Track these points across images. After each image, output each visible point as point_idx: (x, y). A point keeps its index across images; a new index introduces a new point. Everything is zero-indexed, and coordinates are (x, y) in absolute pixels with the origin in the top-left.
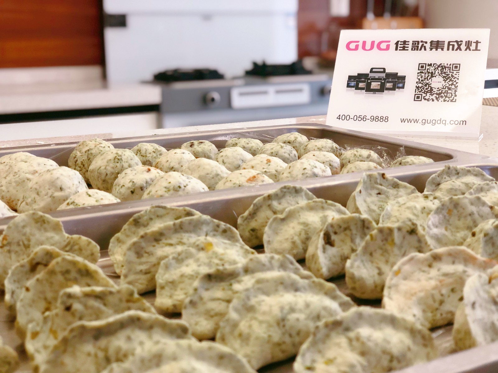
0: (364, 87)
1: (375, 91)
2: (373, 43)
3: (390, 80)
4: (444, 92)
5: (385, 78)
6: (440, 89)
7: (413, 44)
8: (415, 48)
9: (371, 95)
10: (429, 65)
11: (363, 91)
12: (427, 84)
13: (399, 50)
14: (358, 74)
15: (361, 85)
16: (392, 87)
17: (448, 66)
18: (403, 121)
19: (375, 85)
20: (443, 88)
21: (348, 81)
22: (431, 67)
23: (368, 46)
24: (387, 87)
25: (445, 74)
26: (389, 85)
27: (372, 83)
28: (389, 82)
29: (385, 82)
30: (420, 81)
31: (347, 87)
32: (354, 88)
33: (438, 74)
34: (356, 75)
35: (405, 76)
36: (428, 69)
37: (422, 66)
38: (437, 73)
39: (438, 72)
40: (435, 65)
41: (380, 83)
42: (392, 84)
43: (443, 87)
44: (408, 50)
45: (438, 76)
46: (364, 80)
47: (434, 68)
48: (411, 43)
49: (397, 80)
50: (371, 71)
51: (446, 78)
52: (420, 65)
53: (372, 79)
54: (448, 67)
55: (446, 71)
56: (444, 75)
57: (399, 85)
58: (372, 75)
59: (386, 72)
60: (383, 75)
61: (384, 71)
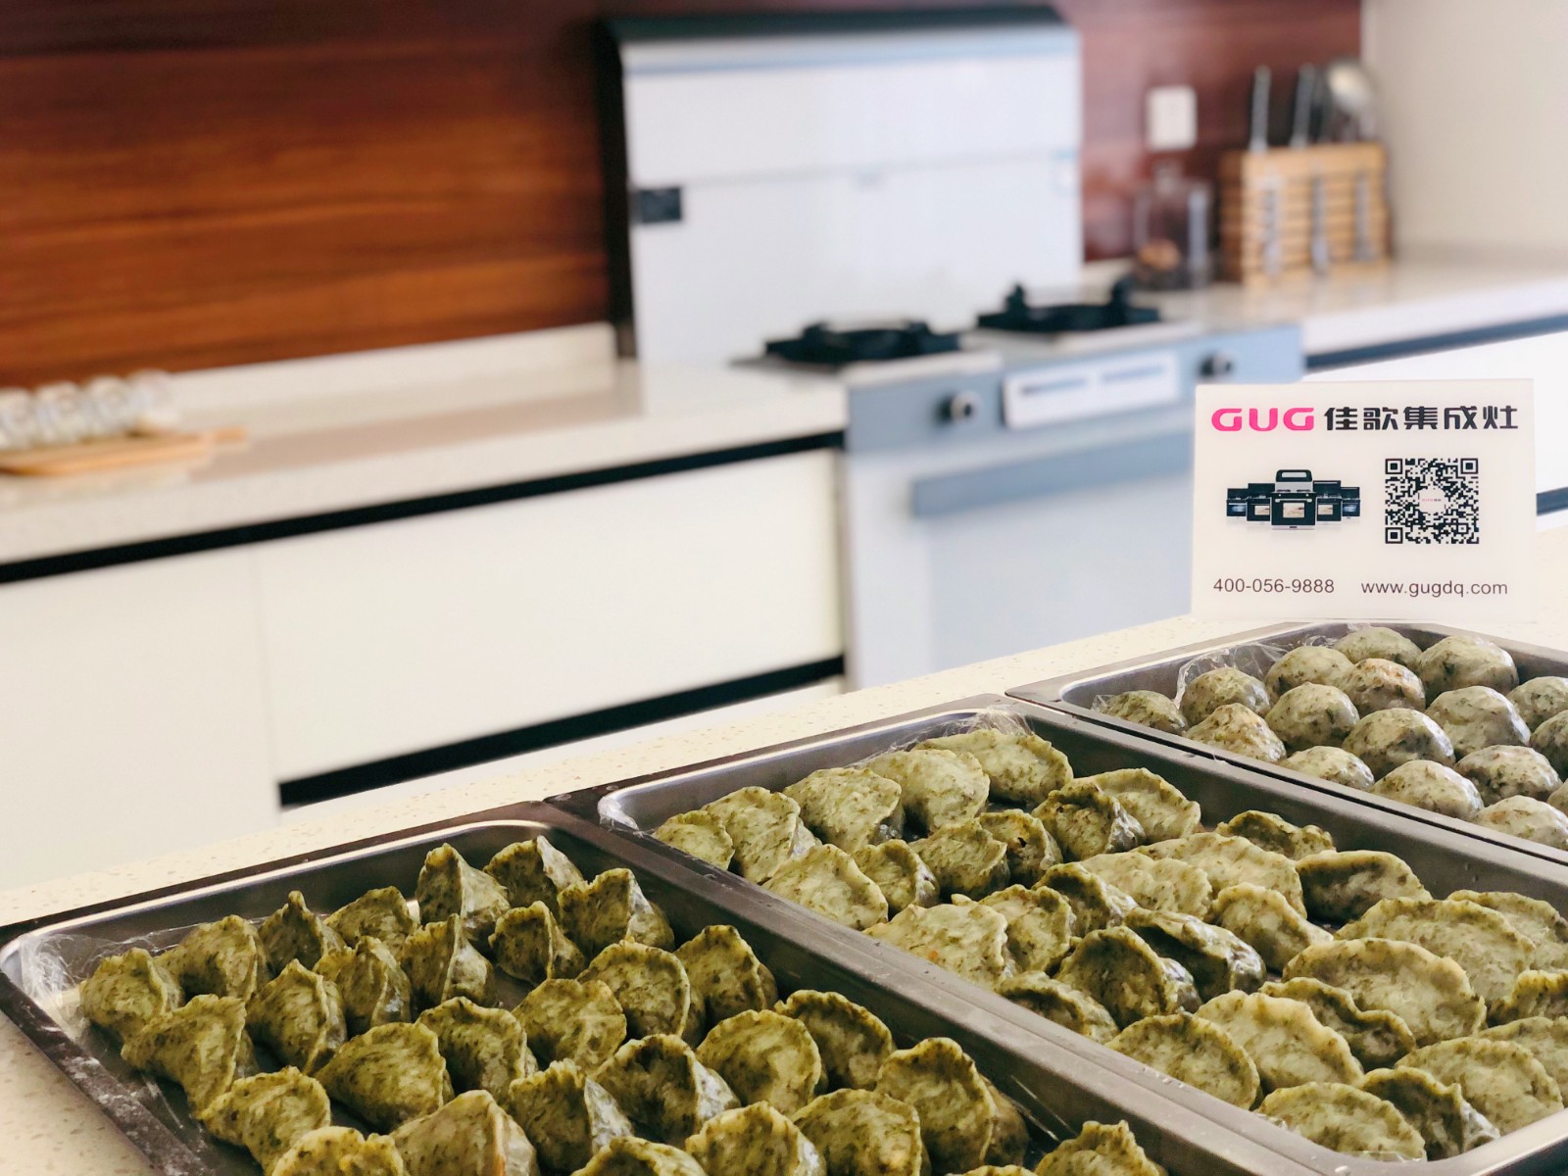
0: (1267, 513)
1: (1293, 522)
2: (1273, 413)
3: (1326, 497)
4: (1449, 521)
5: (1312, 492)
6: (1440, 514)
7: (1365, 414)
8: (1372, 425)
9: (1284, 531)
10: (1408, 463)
11: (1266, 522)
12: (1410, 504)
13: (1337, 429)
14: (1249, 485)
15: (1260, 510)
16: (1331, 512)
17: (1452, 464)
18: (1367, 588)
19: (1292, 509)
20: (1447, 514)
21: (1228, 502)
22: (1413, 466)
23: (1263, 420)
24: (1320, 513)
25: (1448, 482)
26: (1324, 509)
27: (1285, 505)
28: (1321, 502)
29: (1314, 501)
30: (1394, 498)
31: (1228, 515)
32: (1245, 518)
33: (1432, 483)
34: (1246, 487)
35: (1358, 488)
36: (1407, 471)
37: (1392, 465)
38: (1428, 481)
39: (1432, 479)
40: (1422, 462)
41: (1302, 505)
42: (1331, 506)
43: (1447, 511)
44: (1356, 428)
45: (1432, 487)
46: (1263, 497)
47: (1419, 469)
48: (1360, 413)
49: (1340, 497)
50: (1279, 477)
51: (1450, 490)
52: (1389, 463)
53: (1284, 496)
54: (1452, 467)
55: (1449, 475)
56: (1444, 483)
57: (1346, 508)
58: (1280, 486)
59: (1314, 479)
60: (1308, 486)
61: (1309, 478)
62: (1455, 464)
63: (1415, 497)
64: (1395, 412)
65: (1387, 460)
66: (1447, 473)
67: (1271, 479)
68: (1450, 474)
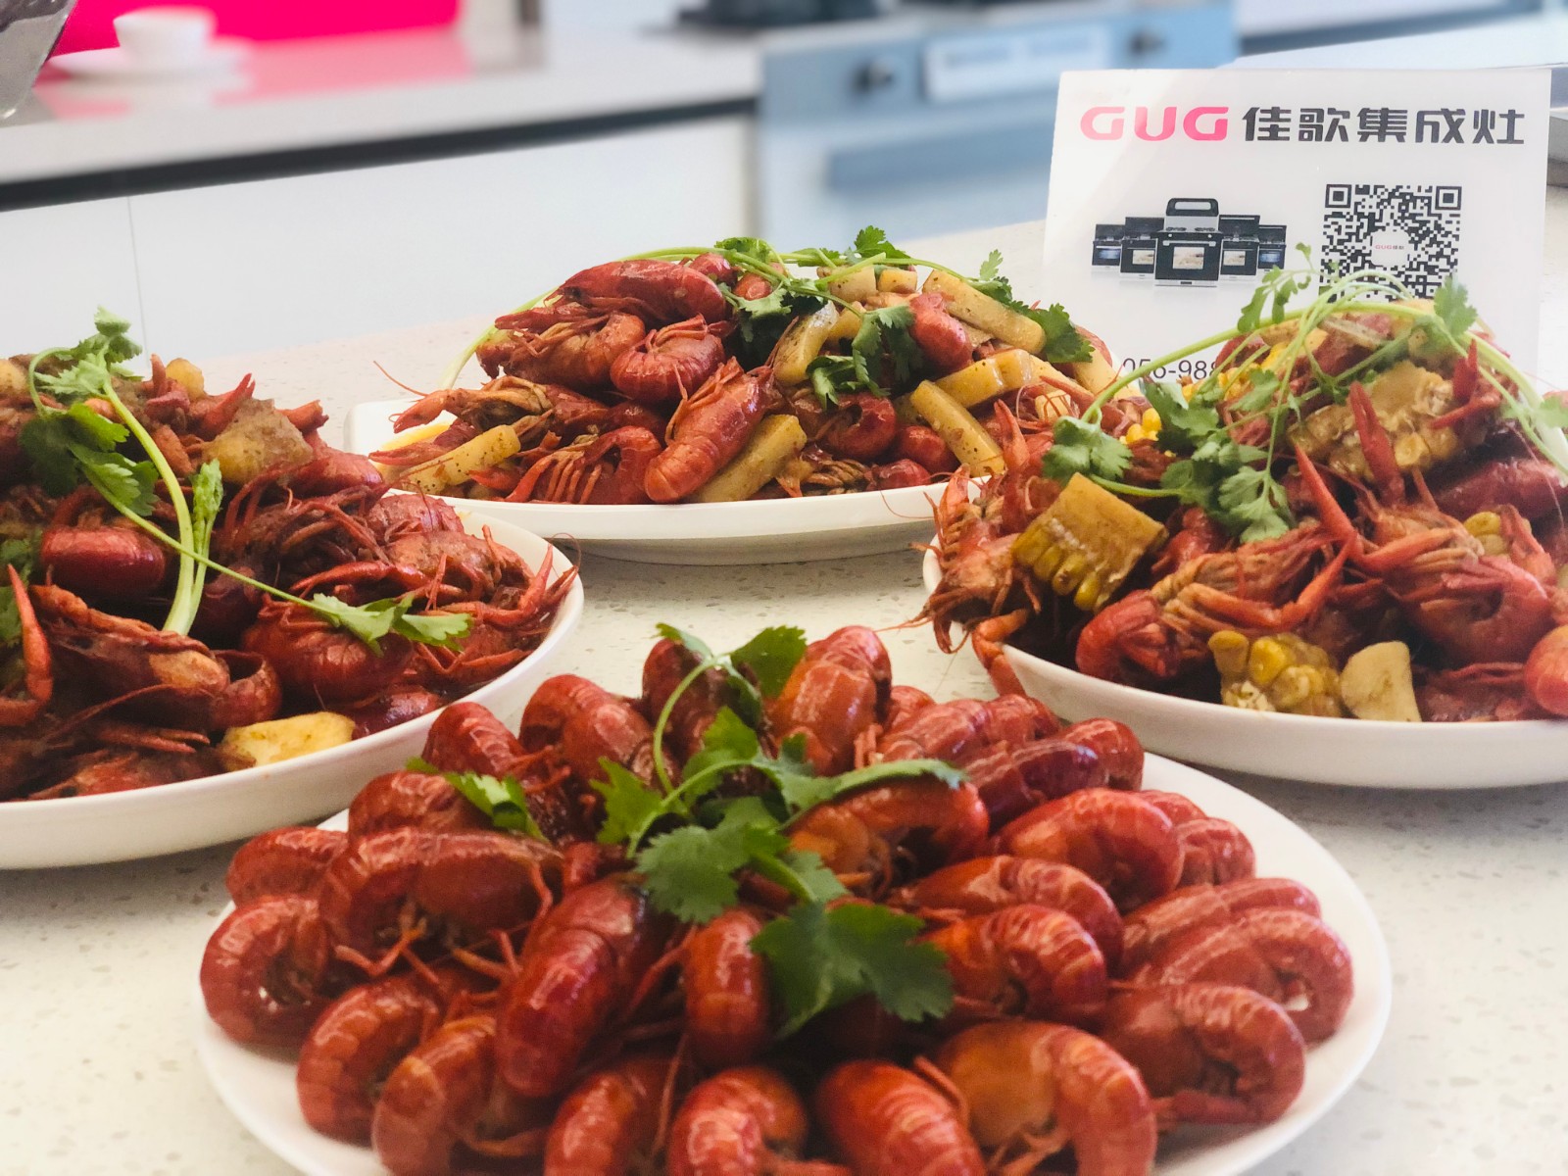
0: (1150, 261)
1: (1187, 275)
2: (1170, 113)
3: (1236, 240)
4: (1413, 280)
5: (1217, 231)
6: (1400, 269)
7: (1302, 118)
8: (1311, 133)
9: (1174, 288)
10: (1359, 191)
11: (1147, 275)
12: (1359, 252)
13: (1260, 138)
14: (1127, 219)
15: (1141, 256)
16: (1242, 263)
17: (1423, 193)
19: (1186, 257)
20: (1411, 269)
21: (1095, 244)
22: (1367, 197)
23: (1155, 127)
24: (1225, 263)
25: (1415, 221)
26: (1233, 257)
27: (1177, 250)
28: (1230, 246)
29: (1218, 246)
30: (1335, 243)
31: (1094, 263)
32: (1119, 268)
33: (1392, 222)
34: (1122, 222)
35: (1285, 227)
36: (1357, 204)
37: (1336, 194)
38: (1386, 218)
39: (1392, 215)
40: (1379, 191)
41: (1202, 250)
42: (1243, 253)
43: (1411, 263)
44: (1288, 139)
45: (1392, 227)
46: (1148, 238)
47: (1376, 200)
48: (1295, 116)
49: (1257, 240)
50: (1171, 210)
51: (1418, 234)
52: (1332, 190)
53: (1176, 236)
54: (1422, 199)
55: (1418, 210)
56: (1409, 222)
57: (1264, 256)
58: (1172, 223)
59: (1221, 212)
60: (1213, 223)
61: (1214, 210)
62: (1428, 194)
63: (1366, 243)
64: (1346, 115)
65: (1329, 186)
66: (1415, 207)
67: (1158, 210)
68: (1419, 208)
